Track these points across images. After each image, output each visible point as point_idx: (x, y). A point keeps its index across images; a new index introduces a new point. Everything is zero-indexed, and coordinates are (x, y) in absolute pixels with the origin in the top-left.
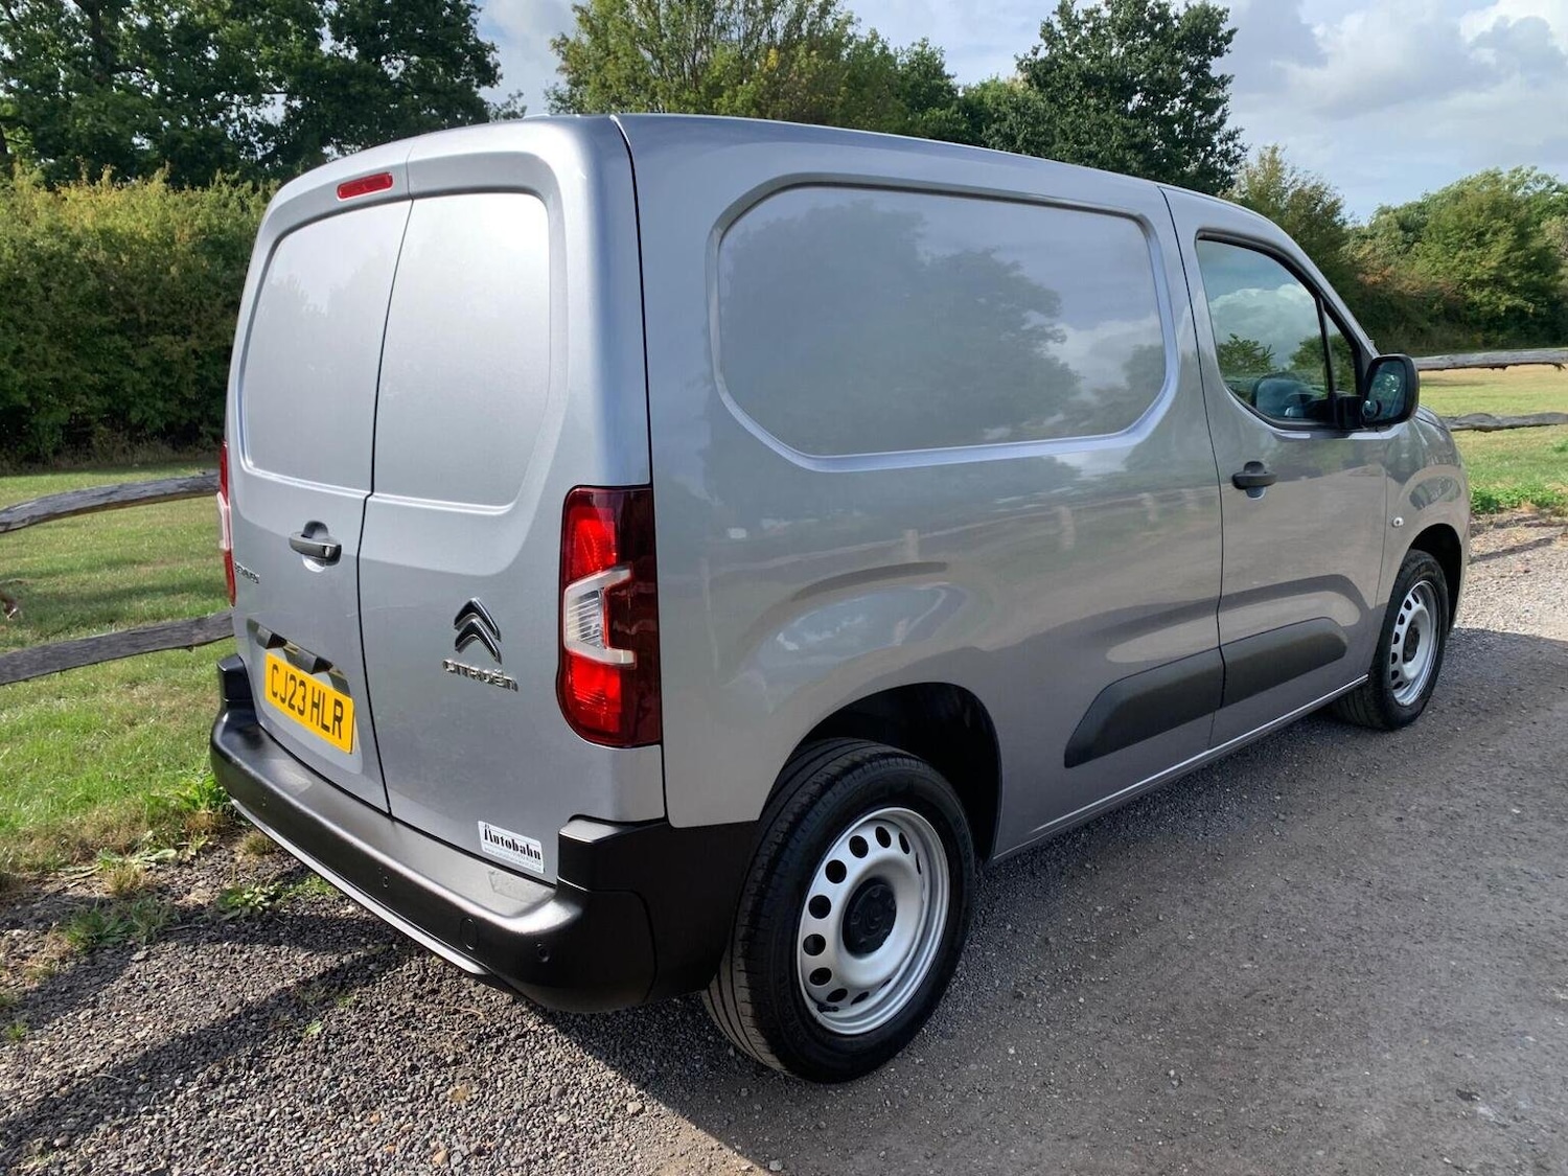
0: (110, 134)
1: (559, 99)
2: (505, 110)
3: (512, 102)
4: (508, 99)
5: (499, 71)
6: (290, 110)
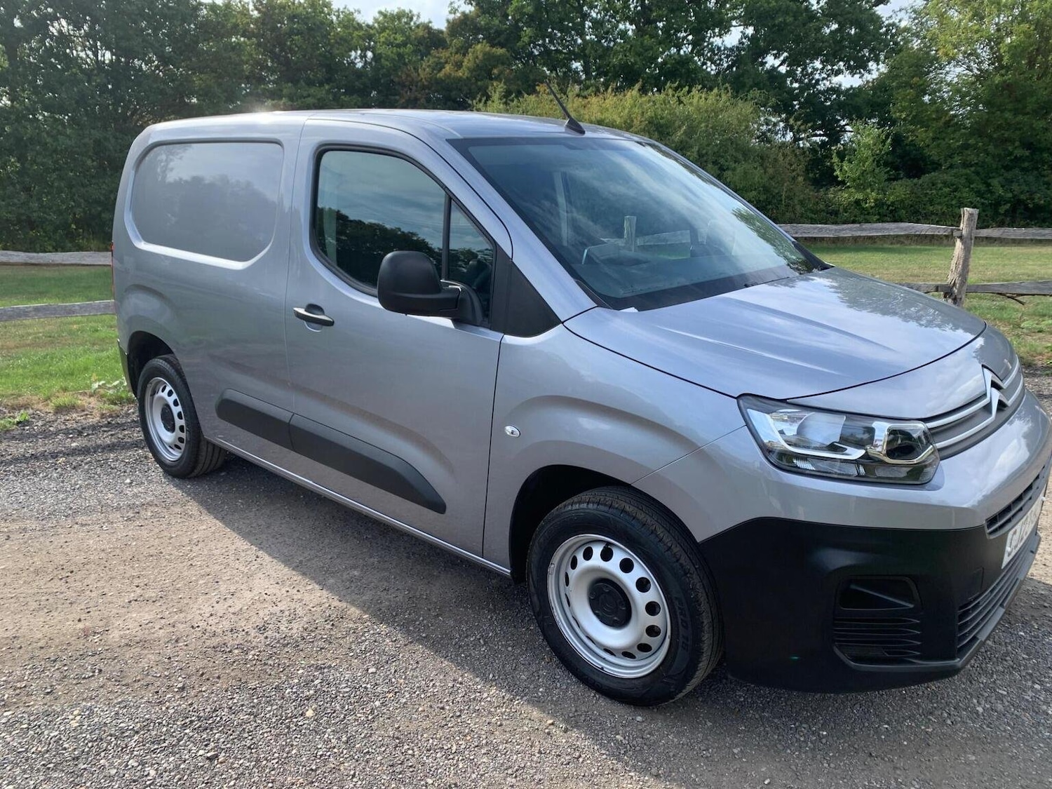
0: (630, 63)
1: (915, 11)
2: (887, 22)
3: (894, 16)
4: (892, 13)
6: (744, 35)
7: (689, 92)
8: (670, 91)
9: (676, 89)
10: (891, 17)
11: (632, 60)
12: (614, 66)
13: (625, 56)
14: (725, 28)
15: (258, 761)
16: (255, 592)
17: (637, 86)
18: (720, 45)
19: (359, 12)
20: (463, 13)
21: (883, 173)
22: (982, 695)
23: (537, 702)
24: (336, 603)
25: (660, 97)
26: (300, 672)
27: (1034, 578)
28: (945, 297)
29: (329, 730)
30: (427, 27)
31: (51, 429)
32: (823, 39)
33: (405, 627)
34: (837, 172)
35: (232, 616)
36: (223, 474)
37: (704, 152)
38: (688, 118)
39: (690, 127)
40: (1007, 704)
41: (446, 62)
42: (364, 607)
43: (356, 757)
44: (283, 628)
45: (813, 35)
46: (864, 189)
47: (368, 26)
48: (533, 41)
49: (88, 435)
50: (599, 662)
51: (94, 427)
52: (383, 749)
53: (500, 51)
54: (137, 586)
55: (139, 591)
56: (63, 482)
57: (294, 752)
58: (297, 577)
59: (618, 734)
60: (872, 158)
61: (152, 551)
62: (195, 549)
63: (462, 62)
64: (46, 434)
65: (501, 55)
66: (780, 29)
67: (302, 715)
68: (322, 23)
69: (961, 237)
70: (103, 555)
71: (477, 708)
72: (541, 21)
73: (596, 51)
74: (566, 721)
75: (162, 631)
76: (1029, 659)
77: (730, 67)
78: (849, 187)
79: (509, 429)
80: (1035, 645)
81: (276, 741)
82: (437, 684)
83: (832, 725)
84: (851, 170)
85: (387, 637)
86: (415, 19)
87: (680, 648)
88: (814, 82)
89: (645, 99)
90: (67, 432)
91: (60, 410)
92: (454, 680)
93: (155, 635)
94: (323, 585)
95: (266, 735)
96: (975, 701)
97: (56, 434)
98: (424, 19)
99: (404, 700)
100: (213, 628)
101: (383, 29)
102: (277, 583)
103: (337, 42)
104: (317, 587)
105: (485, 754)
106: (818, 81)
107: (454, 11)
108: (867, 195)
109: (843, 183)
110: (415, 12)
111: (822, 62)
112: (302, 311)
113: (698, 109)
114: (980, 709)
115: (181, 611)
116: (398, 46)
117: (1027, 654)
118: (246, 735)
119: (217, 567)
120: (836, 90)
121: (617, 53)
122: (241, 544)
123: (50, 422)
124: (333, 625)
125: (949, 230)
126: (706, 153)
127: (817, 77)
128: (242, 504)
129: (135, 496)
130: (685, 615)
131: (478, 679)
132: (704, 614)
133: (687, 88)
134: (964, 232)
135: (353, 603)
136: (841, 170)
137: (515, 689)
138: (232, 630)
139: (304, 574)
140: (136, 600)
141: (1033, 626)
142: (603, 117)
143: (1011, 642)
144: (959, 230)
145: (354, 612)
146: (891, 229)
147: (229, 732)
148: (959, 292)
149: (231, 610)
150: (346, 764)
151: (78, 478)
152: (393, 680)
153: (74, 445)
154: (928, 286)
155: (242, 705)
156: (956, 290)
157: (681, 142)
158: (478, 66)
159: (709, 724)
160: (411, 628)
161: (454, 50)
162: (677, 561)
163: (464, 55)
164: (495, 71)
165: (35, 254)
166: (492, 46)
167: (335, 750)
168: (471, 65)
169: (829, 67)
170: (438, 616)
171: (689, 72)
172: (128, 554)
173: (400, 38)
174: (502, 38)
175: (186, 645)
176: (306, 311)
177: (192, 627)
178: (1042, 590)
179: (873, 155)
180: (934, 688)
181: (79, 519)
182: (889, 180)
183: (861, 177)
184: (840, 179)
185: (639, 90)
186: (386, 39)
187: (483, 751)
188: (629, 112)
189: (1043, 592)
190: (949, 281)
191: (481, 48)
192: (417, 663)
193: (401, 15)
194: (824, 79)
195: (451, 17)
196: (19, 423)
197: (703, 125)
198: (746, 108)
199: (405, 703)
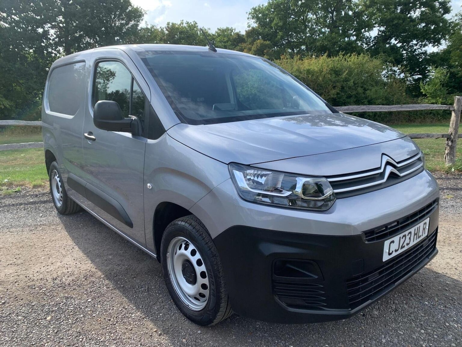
0: (325, 45)
2: (449, 21)
5: (451, 8)
6: (379, 31)
7: (350, 56)
8: (341, 56)
9: (344, 55)
10: (451, 19)
11: (326, 43)
12: (318, 46)
13: (323, 42)
14: (370, 27)
15: (13, 338)
16: (62, 263)
17: (326, 54)
18: (368, 36)
19: (210, 29)
20: (253, 28)
21: (445, 90)
22: (388, 333)
23: (155, 321)
24: (94, 270)
25: (336, 59)
26: (58, 299)
27: (447, 275)
28: (447, 140)
29: (52, 327)
30: (238, 34)
31: (27, 194)
32: (418, 30)
33: (116, 283)
34: (422, 90)
35: (46, 273)
36: (81, 213)
37: (357, 82)
38: (350, 68)
39: (349, 71)
40: (401, 339)
41: (245, 48)
42: (104, 272)
43: (55, 340)
44: (64, 280)
45: (412, 28)
46: (436, 97)
47: (213, 35)
48: (282, 38)
49: (40, 197)
50: (187, 302)
51: (44, 194)
52: (70, 337)
53: (268, 42)
54: (15, 258)
55: (15, 260)
56: (16, 215)
57: (31, 335)
58: (85, 257)
59: (185, 339)
60: (440, 83)
61: (31, 244)
62: (50, 244)
63: (251, 48)
64: (24, 196)
65: (268, 44)
66: (397, 26)
67: (45, 319)
68: (193, 34)
69: (454, 110)
70: (11, 245)
71: (125, 321)
72: (286, 29)
73: (310, 40)
74: (163, 330)
75: (13, 278)
76: (424, 317)
77: (374, 45)
78: (428, 97)
79: (149, 185)
80: (431, 309)
81: (26, 330)
82: (115, 309)
83: (298, 342)
84: (429, 89)
85: (105, 286)
86: (233, 31)
87: (212, 296)
88: (413, 50)
89: (329, 59)
90: (31, 196)
91: (35, 187)
92: (124, 307)
93: (9, 280)
94: (93, 261)
95: (24, 327)
96: (383, 336)
97: (28, 196)
98: (237, 31)
99: (95, 315)
100: (34, 278)
101: (219, 35)
102: (74, 260)
103: (199, 42)
104: (90, 262)
105: (115, 343)
106: (415, 49)
107: (249, 26)
108: (437, 100)
109: (425, 95)
110: (233, 28)
111: (417, 41)
112: (86, 135)
113: (354, 63)
114: (384, 341)
115: (26, 270)
116: (225, 42)
117: (425, 314)
118: (16, 326)
119: (54, 252)
120: (425, 53)
121: (319, 40)
122: (70, 242)
123: (28, 191)
124: (86, 279)
125: (448, 107)
126: (358, 83)
127: (415, 48)
128: (81, 226)
129: (41, 221)
130: (212, 278)
131: (134, 308)
132: (221, 278)
133: (349, 54)
134: (455, 108)
135: (100, 270)
136: (424, 89)
137: (148, 313)
138: (41, 279)
139: (88, 256)
140: (11, 264)
141: (435, 300)
142: (309, 68)
143: (418, 307)
144: (453, 107)
145: (99, 273)
146: (417, 107)
147: (10, 324)
148: (454, 138)
149: (47, 270)
150: (49, 343)
151: (23, 213)
152: (96, 305)
153: (31, 200)
154: (438, 135)
155: (23, 313)
156: (452, 137)
157: (346, 78)
158: (258, 49)
159: (234, 337)
160: (119, 283)
161: (248, 43)
162: (210, 249)
163: (252, 45)
164: (265, 51)
165: (30, 122)
166: (265, 40)
167: (49, 336)
168: (255, 49)
169: (420, 43)
170: (134, 277)
171: (353, 48)
172: (21, 245)
173: (226, 39)
174: (269, 37)
175: (18, 284)
176: (88, 135)
177: (26, 277)
178: (449, 281)
179: (440, 82)
180: (363, 328)
181: (11, 230)
182: (449, 93)
183: (434, 92)
184: (423, 93)
185: (327, 56)
186: (220, 39)
187: (115, 342)
188: (321, 65)
189: (448, 283)
190: (449, 132)
191: (260, 41)
192: (112, 298)
193: (227, 29)
194: (418, 49)
195: (248, 29)
196: (15, 192)
197: (356, 70)
198: (377, 62)
199: (94, 317)
